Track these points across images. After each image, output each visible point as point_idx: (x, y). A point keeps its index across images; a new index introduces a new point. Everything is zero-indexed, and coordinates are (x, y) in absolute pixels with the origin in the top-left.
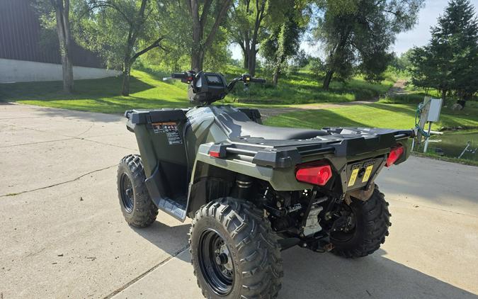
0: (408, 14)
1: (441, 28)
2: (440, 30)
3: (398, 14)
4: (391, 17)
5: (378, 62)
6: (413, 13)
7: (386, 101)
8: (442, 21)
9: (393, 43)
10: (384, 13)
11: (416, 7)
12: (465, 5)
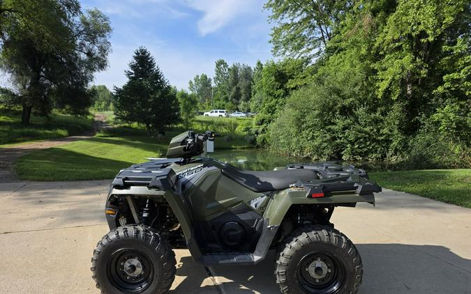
0: (99, 55)
1: (133, 72)
2: (132, 74)
3: (89, 54)
4: (83, 56)
5: (81, 98)
6: (104, 56)
7: (102, 135)
8: (133, 67)
9: (92, 81)
10: (77, 52)
11: (105, 51)
12: (148, 56)
